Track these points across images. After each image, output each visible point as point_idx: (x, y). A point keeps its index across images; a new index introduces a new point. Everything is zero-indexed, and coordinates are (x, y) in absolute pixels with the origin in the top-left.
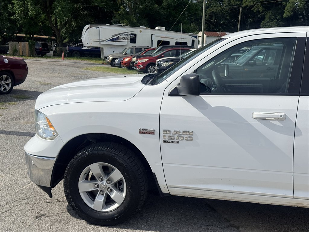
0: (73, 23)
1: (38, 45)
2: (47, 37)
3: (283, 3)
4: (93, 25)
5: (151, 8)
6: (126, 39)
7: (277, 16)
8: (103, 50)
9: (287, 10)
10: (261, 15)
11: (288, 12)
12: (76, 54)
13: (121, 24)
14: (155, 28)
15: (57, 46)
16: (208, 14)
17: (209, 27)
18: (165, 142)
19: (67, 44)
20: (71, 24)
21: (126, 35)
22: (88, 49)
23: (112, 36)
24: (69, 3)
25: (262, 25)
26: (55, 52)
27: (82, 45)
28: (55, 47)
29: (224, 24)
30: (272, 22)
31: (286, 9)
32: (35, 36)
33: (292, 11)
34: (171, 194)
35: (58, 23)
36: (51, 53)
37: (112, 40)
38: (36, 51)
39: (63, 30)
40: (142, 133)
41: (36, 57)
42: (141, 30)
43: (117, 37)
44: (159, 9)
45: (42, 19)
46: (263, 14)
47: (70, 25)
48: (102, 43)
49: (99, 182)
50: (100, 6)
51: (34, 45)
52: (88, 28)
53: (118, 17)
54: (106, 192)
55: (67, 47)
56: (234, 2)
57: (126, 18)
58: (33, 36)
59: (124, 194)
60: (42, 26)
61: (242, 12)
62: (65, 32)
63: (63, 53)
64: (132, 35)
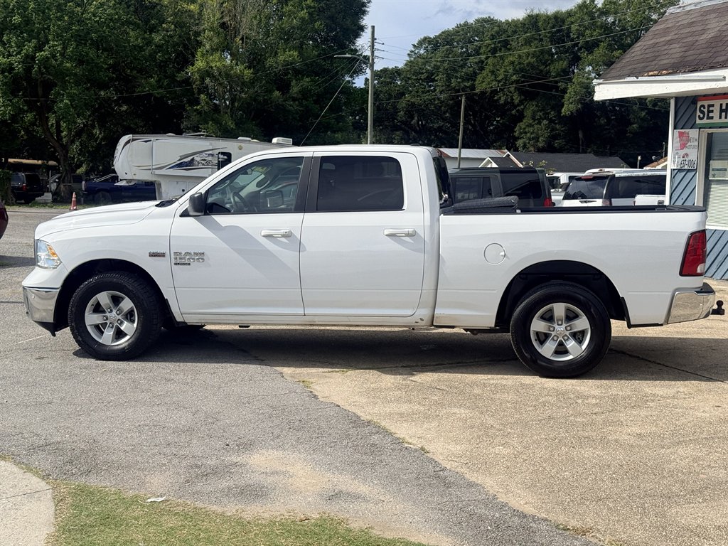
0: (96, 131)
1: (19, 179)
2: (40, 162)
3: (559, 84)
4: (137, 136)
5: (266, 97)
6: (208, 163)
7: (549, 113)
8: (161, 187)
9: (569, 100)
10: (518, 111)
11: (572, 103)
12: (103, 197)
13: (200, 131)
14: (271, 141)
15: (61, 180)
16: (403, 108)
17: (406, 137)
18: (176, 264)
19: (84, 178)
20: (92, 133)
21: (209, 155)
22: (127, 185)
23: (179, 158)
24: (87, 89)
25: (517, 132)
26: (55, 194)
27: (116, 178)
28: (55, 184)
29: (440, 129)
30: (538, 126)
31: (567, 96)
32: (11, 160)
33: (579, 101)
34: (186, 323)
35: (62, 132)
36: (48, 196)
37: (180, 165)
38: (13, 192)
39: (75, 147)
40: (152, 256)
41: (13, 205)
42: (240, 144)
43: (189, 159)
44: (284, 101)
45: (26, 123)
46: (522, 107)
47: (91, 136)
48: (158, 172)
49: (108, 314)
50: (157, 95)
51: (9, 179)
52: (128, 142)
53: (195, 118)
54: (116, 324)
55: (84, 182)
56: (459, 82)
57: (212, 120)
58: (6, 160)
59: (135, 325)
60: (25, 137)
61: (465, 106)
62: (80, 150)
63: (74, 195)
64: (221, 156)
